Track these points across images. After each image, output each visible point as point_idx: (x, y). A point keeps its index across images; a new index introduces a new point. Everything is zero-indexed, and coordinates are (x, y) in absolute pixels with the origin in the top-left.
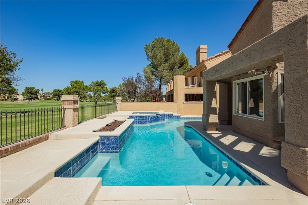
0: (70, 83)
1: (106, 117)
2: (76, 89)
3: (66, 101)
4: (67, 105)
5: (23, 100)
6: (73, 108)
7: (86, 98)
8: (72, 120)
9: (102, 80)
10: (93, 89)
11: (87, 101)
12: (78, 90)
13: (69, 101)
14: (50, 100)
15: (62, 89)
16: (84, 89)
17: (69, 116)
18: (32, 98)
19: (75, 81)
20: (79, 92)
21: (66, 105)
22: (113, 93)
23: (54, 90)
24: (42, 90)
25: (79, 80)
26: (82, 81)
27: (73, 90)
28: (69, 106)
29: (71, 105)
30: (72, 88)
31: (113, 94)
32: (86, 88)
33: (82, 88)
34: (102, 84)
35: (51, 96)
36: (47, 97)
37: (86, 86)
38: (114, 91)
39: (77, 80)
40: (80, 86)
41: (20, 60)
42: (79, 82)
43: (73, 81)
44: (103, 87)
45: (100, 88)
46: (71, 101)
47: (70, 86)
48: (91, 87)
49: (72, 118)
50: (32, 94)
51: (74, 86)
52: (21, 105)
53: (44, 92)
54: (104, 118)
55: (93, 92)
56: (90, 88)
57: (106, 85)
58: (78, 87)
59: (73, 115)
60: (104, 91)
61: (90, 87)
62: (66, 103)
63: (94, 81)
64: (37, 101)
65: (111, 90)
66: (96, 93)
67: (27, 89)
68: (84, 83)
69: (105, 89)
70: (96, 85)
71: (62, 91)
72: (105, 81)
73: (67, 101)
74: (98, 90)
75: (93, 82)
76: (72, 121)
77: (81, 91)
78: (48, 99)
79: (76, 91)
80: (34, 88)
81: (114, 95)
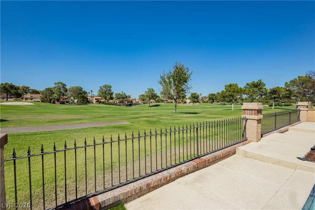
0: (225, 87)
1: (288, 130)
2: (230, 92)
3: (248, 110)
4: (250, 114)
5: (190, 103)
6: (257, 119)
7: (237, 101)
8: (256, 133)
9: (259, 80)
10: (248, 91)
11: (238, 104)
12: (232, 93)
13: (252, 110)
14: (206, 103)
15: (216, 93)
16: (238, 92)
17: (252, 128)
18: (195, 102)
19: (229, 84)
20: (233, 95)
21: (248, 115)
22: (273, 94)
23: (210, 94)
24: (201, 94)
25: (233, 83)
26: (236, 84)
27: (227, 94)
28: (252, 116)
29: (255, 115)
30: (227, 92)
31: (273, 96)
32: (240, 91)
33: (236, 91)
34: (259, 84)
35: (207, 100)
36: (204, 101)
37: (241, 89)
38: (276, 91)
39: (231, 83)
40: (234, 89)
41: (191, 73)
42: (233, 85)
43: (227, 85)
44: (260, 89)
45: (256, 89)
46: (255, 110)
47: (225, 90)
48: (246, 89)
49: (256, 131)
50: (195, 98)
51: (228, 90)
52: (189, 107)
53: (202, 96)
54: (286, 131)
55: (249, 95)
56: (245, 91)
57: (264, 85)
58: (232, 90)
59: (257, 127)
60: (262, 93)
61: (244, 89)
62: (248, 113)
63: (249, 82)
64: (198, 104)
65: (271, 91)
66: (252, 96)
67: (192, 94)
68: (238, 86)
69: (263, 90)
70: (251, 87)
71: (215, 94)
72: (263, 81)
73: (250, 110)
74: (254, 92)
75: (248, 84)
76: (256, 135)
77: (235, 94)
78: (205, 102)
79: (230, 94)
80: (196, 93)
81: (276, 96)
